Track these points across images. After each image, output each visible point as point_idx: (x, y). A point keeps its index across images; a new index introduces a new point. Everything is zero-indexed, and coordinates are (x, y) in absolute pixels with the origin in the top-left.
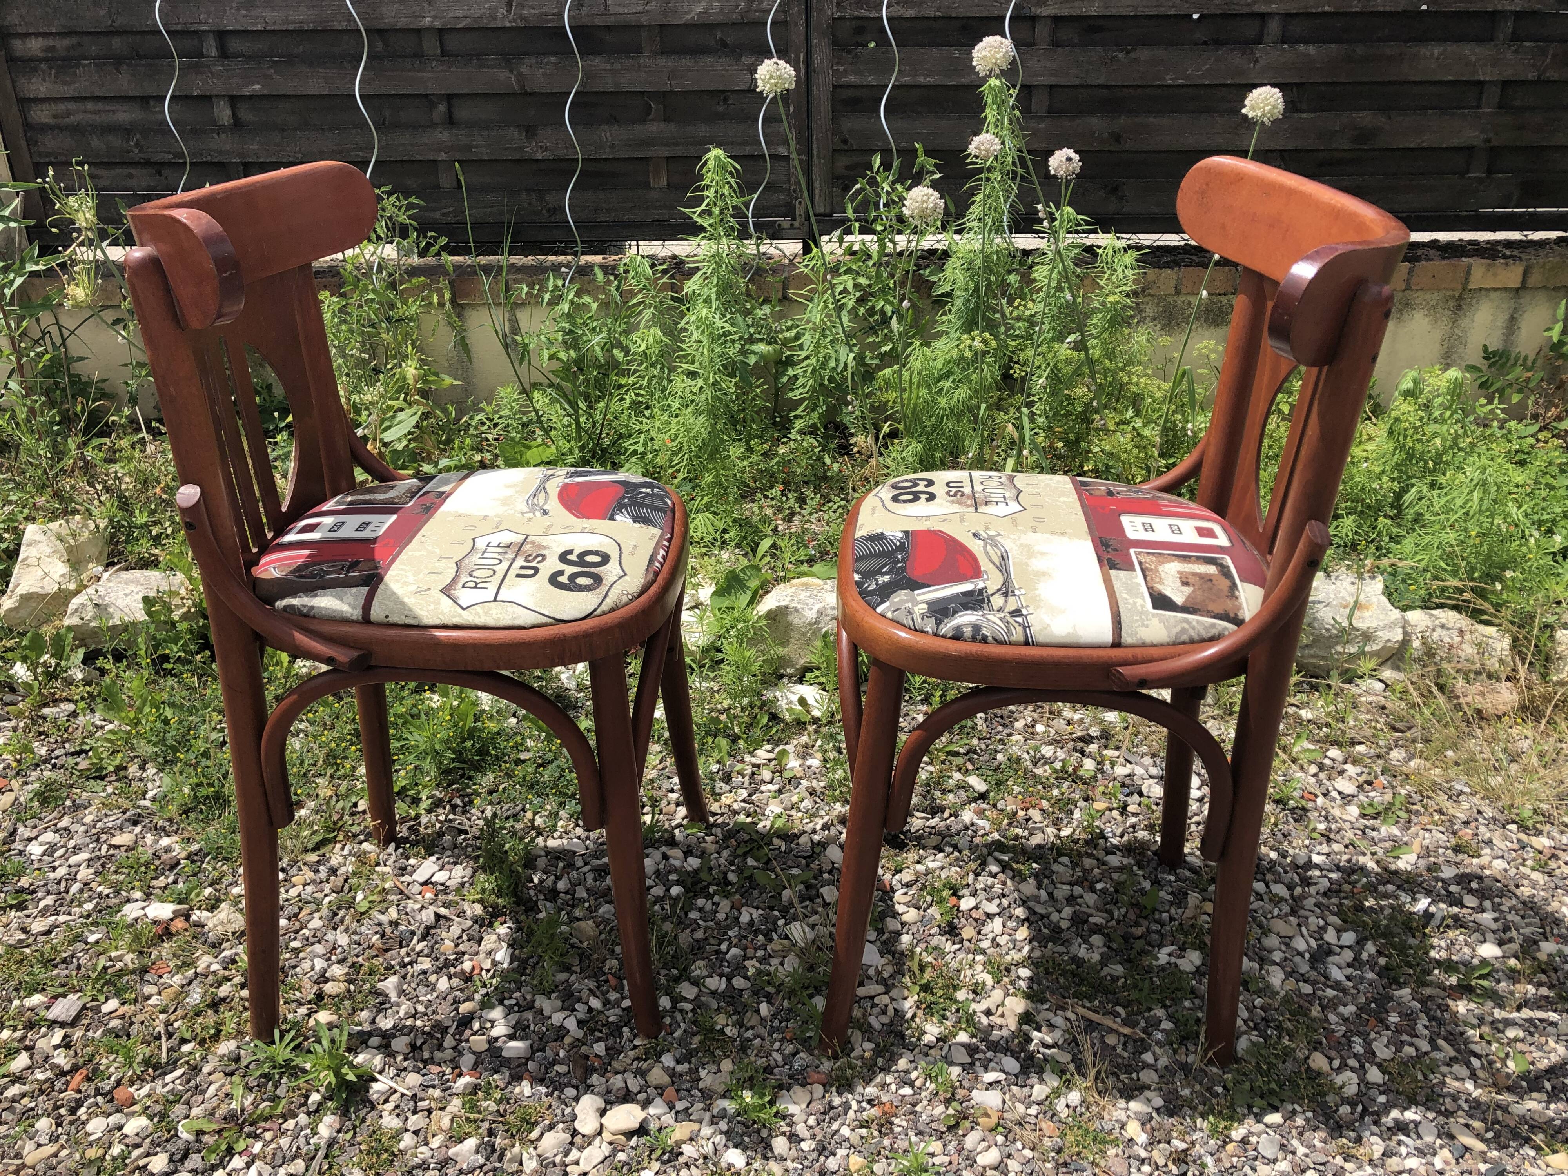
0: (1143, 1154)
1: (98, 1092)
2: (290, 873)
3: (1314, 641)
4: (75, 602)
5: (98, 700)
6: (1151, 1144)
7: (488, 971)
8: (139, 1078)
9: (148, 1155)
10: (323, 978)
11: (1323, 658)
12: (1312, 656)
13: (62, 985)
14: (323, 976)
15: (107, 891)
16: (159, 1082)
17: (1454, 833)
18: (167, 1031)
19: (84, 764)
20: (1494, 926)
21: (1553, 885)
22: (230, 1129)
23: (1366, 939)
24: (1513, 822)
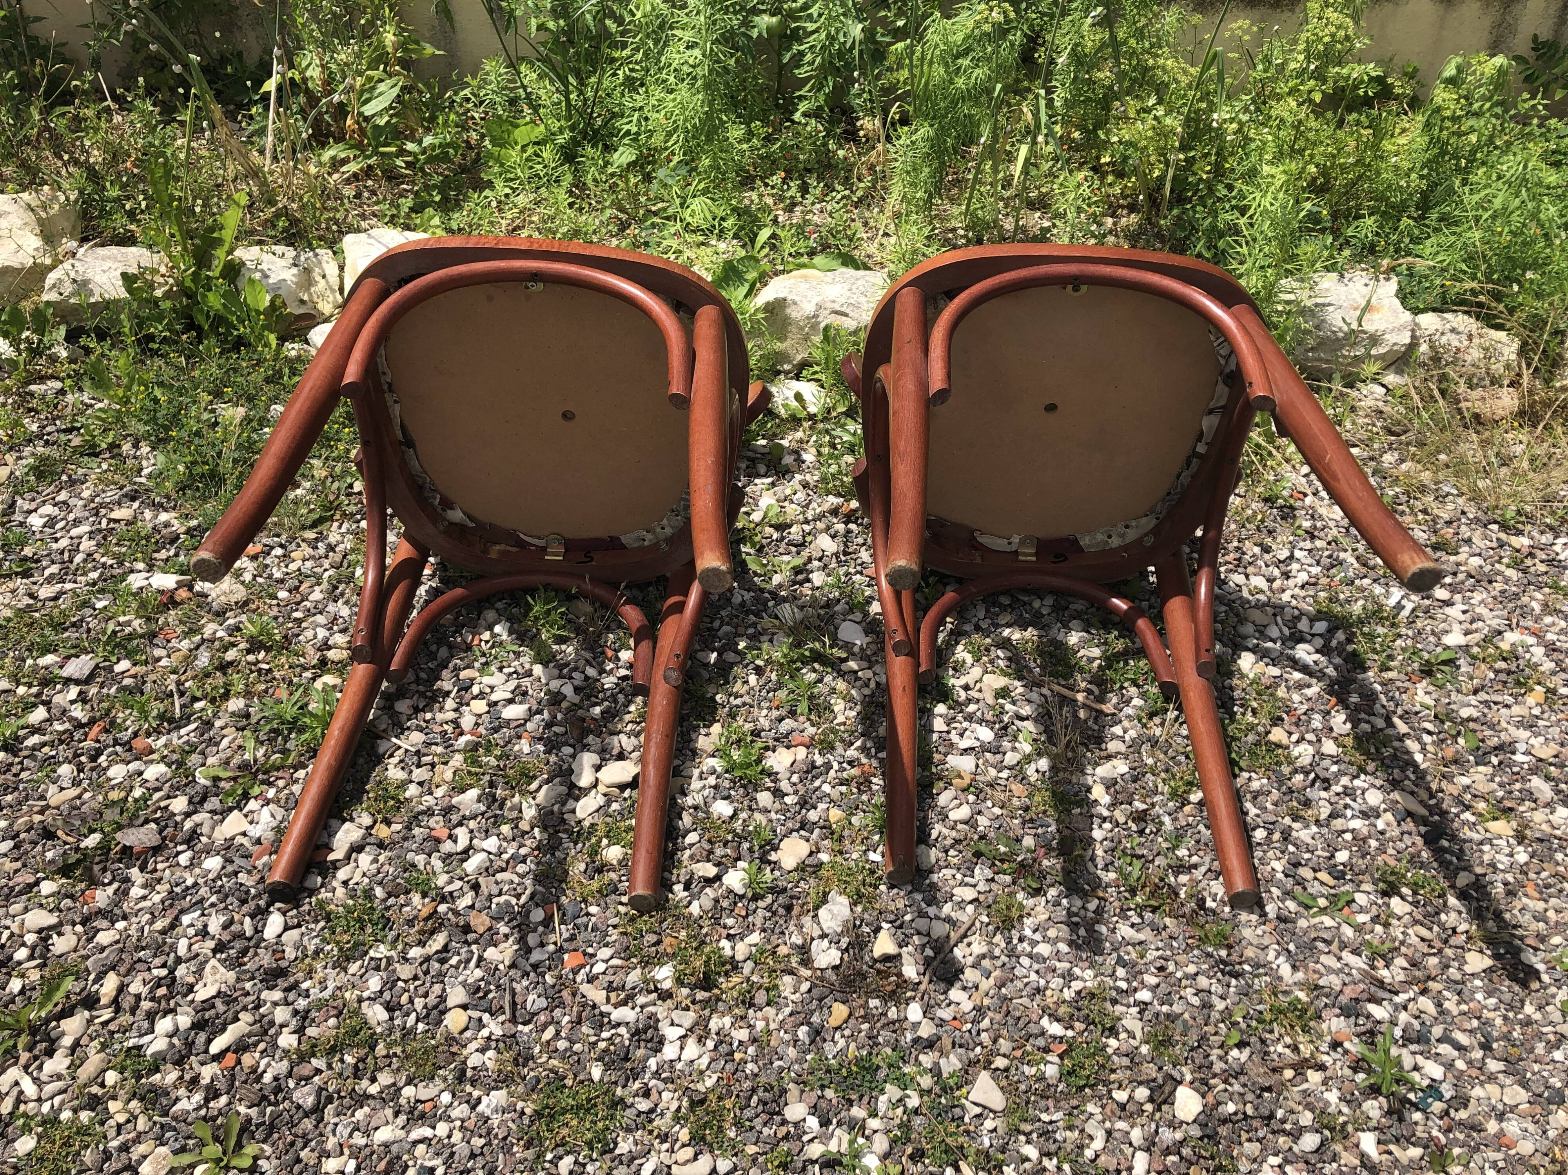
0: (1106, 813)
1: (116, 742)
2: (289, 548)
3: (1320, 344)
4: (51, 278)
5: (85, 378)
6: (1113, 806)
7: (487, 642)
8: (155, 730)
9: (169, 797)
10: (326, 646)
11: (1327, 361)
12: (1317, 360)
13: (74, 647)
14: (326, 644)
15: (110, 562)
16: (174, 735)
17: (1435, 532)
18: (179, 690)
19: (76, 441)
20: (1462, 617)
21: (1525, 581)
22: (244, 777)
23: (1337, 628)
24: (1495, 522)
